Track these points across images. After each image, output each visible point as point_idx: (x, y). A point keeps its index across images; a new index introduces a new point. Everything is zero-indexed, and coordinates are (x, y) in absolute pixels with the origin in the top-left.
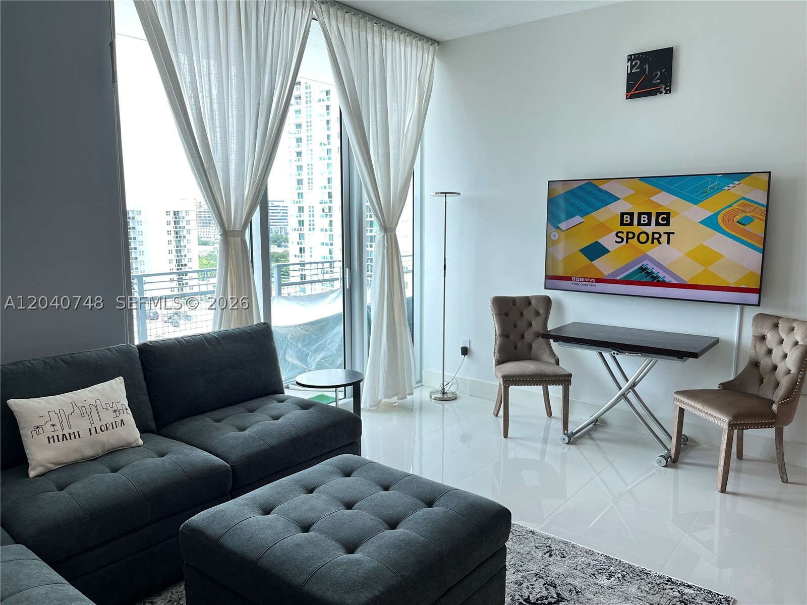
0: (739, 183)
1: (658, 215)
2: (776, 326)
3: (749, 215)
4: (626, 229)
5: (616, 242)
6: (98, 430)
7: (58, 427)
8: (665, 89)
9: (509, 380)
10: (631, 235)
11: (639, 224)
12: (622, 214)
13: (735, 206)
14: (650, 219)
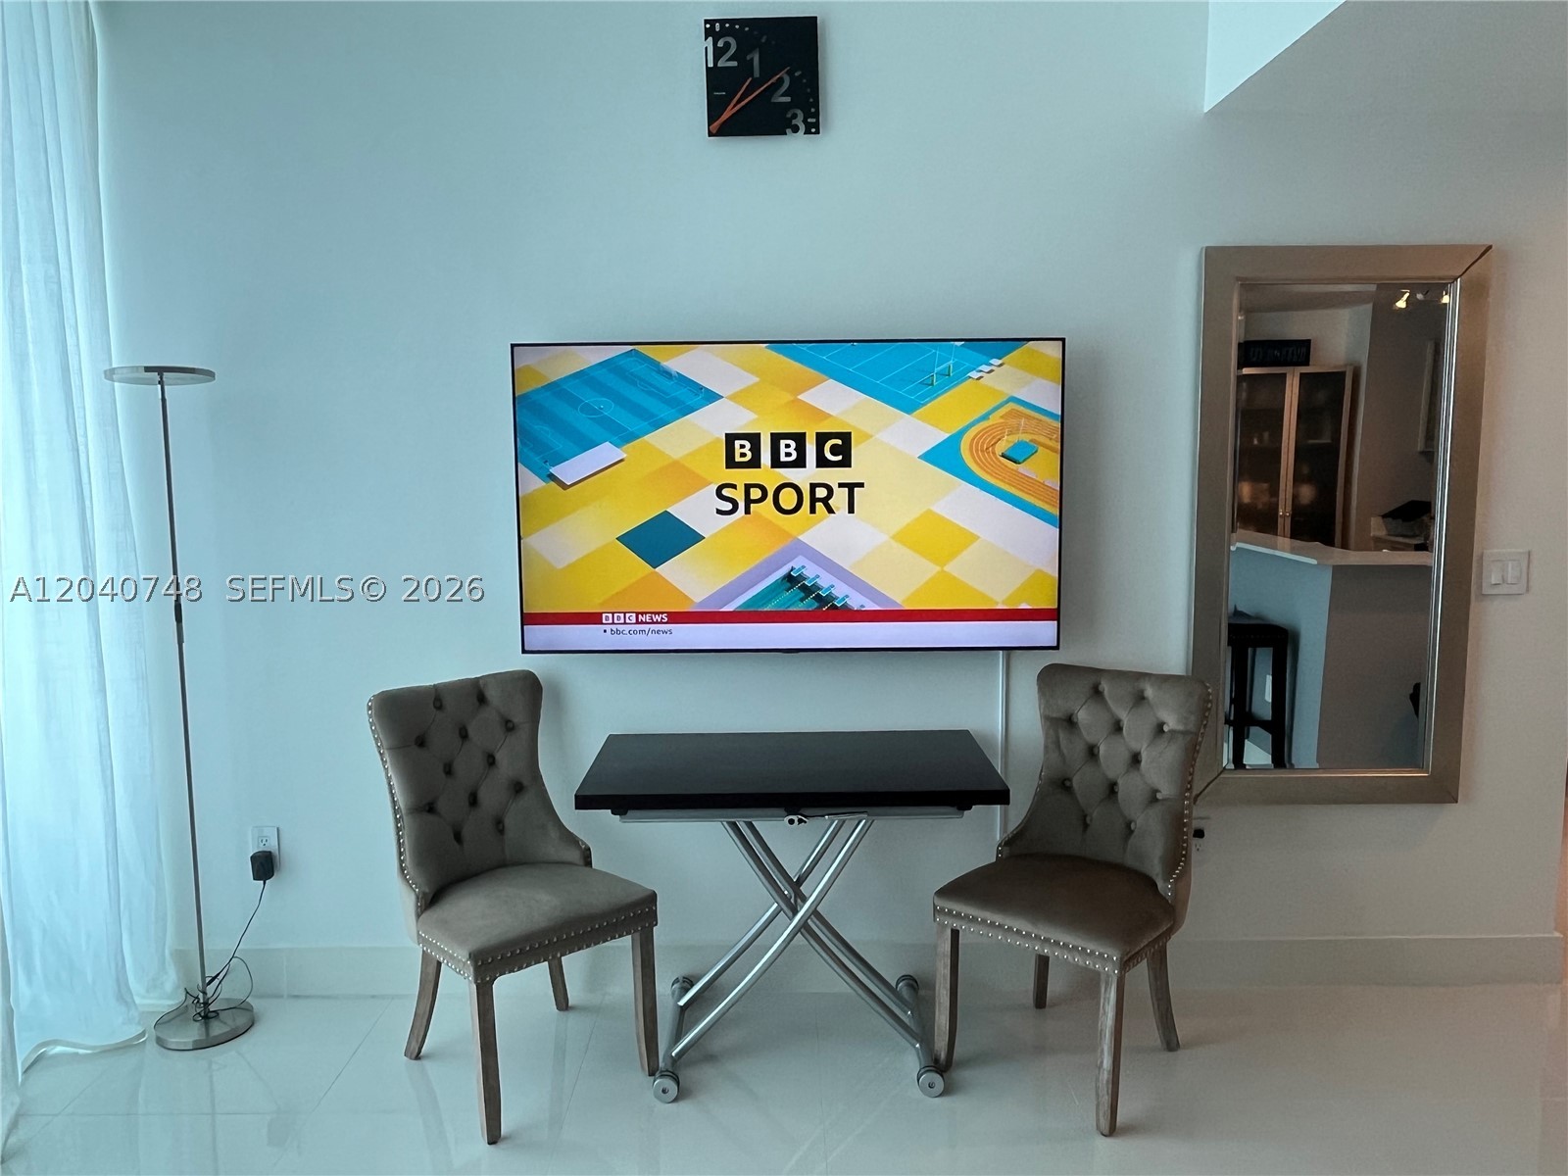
0: (1000, 362)
1: (822, 438)
2: (1096, 693)
3: (1026, 438)
4: (741, 477)
5: (719, 512)
8: (805, 121)
10: (756, 494)
11: (776, 463)
13: (995, 419)
14: (801, 449)
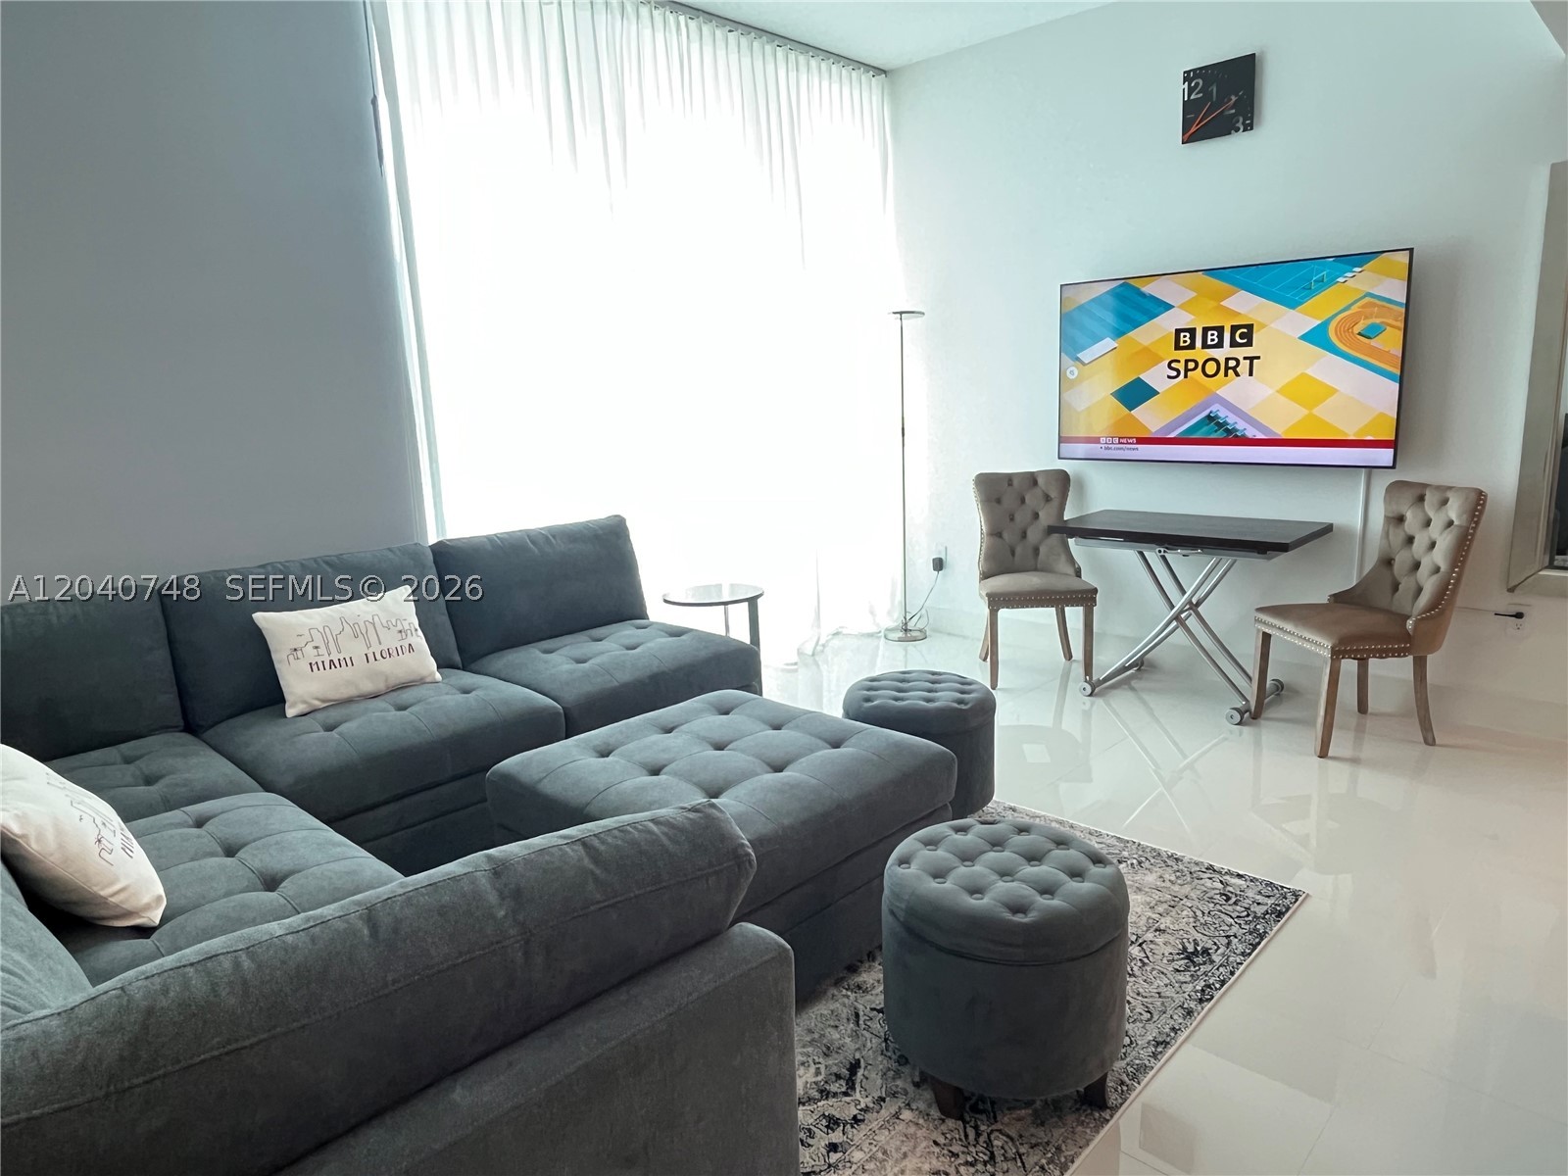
0: (1360, 269)
1: (1234, 329)
2: (1421, 499)
3: (1378, 321)
4: (1183, 355)
5: (1169, 377)
6: (378, 656)
7: (323, 650)
8: (1243, 123)
9: (997, 601)
10: (1191, 365)
11: (1205, 346)
12: (1178, 332)
13: (1354, 309)
14: (1221, 337)
